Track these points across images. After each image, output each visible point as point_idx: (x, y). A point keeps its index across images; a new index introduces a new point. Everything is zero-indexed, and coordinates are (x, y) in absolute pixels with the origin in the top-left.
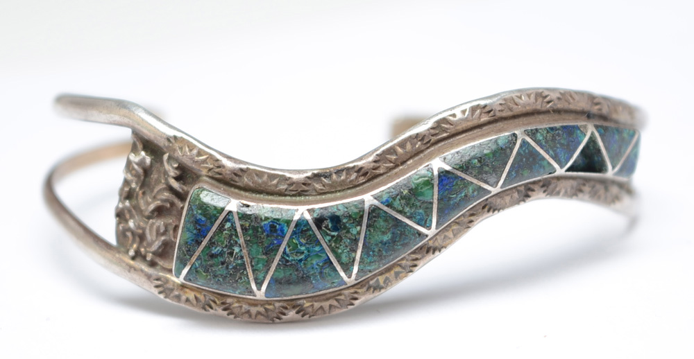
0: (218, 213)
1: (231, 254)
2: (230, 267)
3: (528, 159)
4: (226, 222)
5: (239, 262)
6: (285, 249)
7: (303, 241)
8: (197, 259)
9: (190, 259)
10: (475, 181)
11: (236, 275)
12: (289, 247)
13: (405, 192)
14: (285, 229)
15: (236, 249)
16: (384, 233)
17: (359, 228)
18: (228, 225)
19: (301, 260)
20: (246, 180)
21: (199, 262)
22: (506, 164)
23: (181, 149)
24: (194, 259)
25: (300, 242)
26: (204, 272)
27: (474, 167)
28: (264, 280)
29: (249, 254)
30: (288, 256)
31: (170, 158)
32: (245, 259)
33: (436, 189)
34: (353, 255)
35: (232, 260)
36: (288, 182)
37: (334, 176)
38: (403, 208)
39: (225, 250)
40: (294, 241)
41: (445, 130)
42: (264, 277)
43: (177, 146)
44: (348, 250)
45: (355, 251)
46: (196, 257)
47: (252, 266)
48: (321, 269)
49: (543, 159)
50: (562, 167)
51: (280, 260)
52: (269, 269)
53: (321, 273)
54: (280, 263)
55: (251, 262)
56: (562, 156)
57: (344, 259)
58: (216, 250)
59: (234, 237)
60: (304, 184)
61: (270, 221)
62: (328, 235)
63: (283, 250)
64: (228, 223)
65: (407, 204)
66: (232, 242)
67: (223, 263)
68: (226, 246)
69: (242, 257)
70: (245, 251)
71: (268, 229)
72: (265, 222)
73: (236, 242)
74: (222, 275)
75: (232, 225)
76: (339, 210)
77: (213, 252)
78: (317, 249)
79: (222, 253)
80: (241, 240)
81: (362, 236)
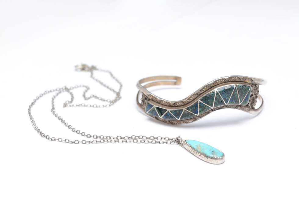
3: (177, 115)
5: (239, 93)
7: (226, 99)
10: (190, 112)
11: (240, 90)
12: (229, 97)
13: (205, 110)
15: (240, 95)
16: (210, 101)
18: (241, 100)
19: (227, 95)
20: (237, 106)
21: (247, 91)
22: (182, 115)
26: (246, 89)
27: (190, 114)
29: (237, 94)
31: (249, 107)
33: (198, 110)
35: (241, 93)
41: (194, 119)
45: (216, 97)
47: (237, 92)
49: (173, 114)
50: (168, 112)
51: (231, 94)
53: (223, 92)
56: (168, 114)
57: (218, 96)
61: (233, 102)
62: (221, 100)
63: (231, 96)
65: (205, 107)
68: (242, 96)
71: (233, 100)
74: (243, 89)
76: (219, 105)
78: (224, 97)
79: (243, 94)
80: (239, 97)
81: (214, 100)
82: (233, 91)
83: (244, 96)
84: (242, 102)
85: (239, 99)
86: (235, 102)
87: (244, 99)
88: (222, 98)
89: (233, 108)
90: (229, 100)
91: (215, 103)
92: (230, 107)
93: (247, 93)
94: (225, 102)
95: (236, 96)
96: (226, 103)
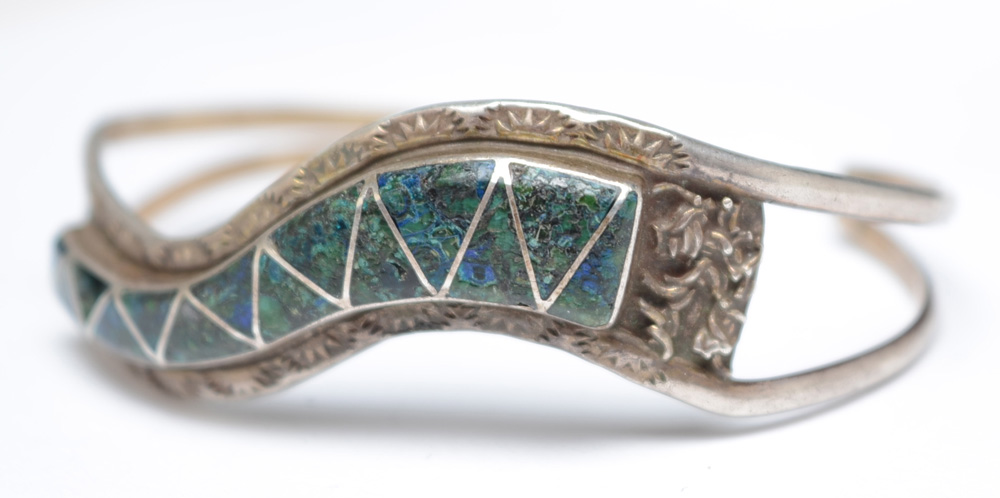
0: (564, 298)
1: (543, 236)
2: (544, 215)
4: (552, 283)
5: (530, 224)
6: (461, 242)
7: (434, 253)
8: (598, 225)
9: (608, 227)
10: (208, 312)
11: (535, 202)
12: (455, 245)
13: (296, 314)
14: (462, 273)
15: (534, 242)
16: (322, 254)
17: (357, 267)
18: (548, 279)
19: (437, 225)
20: (540, 324)
21: (593, 223)
23: (644, 367)
24: (602, 228)
25: (439, 251)
26: (585, 207)
28: (492, 195)
29: (516, 234)
30: (457, 232)
31: (662, 352)
32: (521, 227)
33: (256, 311)
34: (363, 227)
35: (541, 227)
36: (476, 319)
37: (411, 323)
38: (296, 289)
39: (552, 243)
40: (448, 254)
42: (492, 198)
43: (651, 370)
44: (370, 236)
45: (360, 232)
46: (598, 230)
47: (510, 216)
48: (408, 208)
49: (132, 319)
50: (112, 298)
51: (469, 225)
52: (485, 211)
53: (408, 202)
54: (468, 221)
55: (512, 223)
56: (112, 312)
57: (375, 222)
58: (566, 241)
59: (539, 261)
60: (452, 316)
61: (485, 285)
62: (399, 260)
63: (465, 240)
64: (548, 282)
65: (293, 296)
66: (542, 255)
67: (555, 222)
68: (550, 249)
69: (526, 230)
70: (522, 241)
71: (487, 273)
72: (491, 283)
73: (535, 252)
74: (557, 203)
75: (542, 281)
76: (386, 294)
77: (571, 239)
78: (414, 240)
79: (557, 236)
80: (527, 256)
81: (351, 252)
82: (481, 207)
83: (573, 251)
84: (554, 297)
85: (531, 274)
86: (503, 286)
87: (569, 275)
88: (403, 244)
89: (518, 332)
90: (454, 268)
91: (355, 273)
92: (501, 328)
93: (596, 236)
94: (429, 277)
95: (503, 242)
96: (438, 286)
